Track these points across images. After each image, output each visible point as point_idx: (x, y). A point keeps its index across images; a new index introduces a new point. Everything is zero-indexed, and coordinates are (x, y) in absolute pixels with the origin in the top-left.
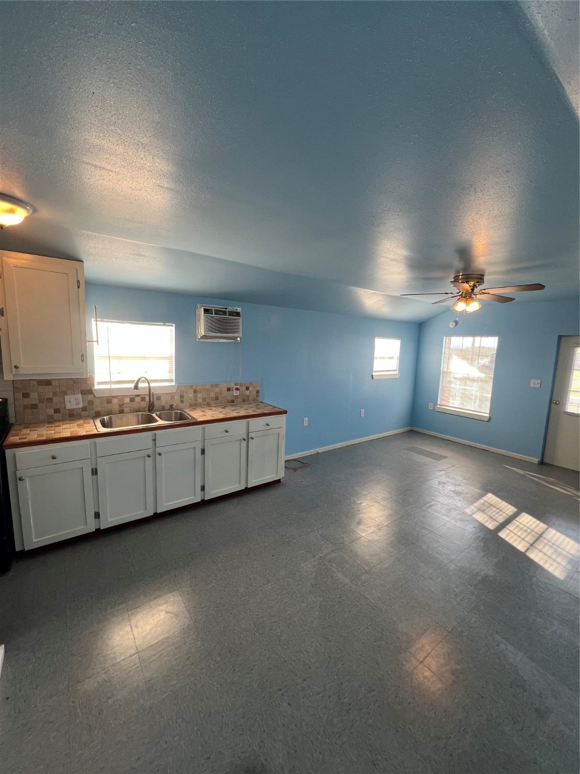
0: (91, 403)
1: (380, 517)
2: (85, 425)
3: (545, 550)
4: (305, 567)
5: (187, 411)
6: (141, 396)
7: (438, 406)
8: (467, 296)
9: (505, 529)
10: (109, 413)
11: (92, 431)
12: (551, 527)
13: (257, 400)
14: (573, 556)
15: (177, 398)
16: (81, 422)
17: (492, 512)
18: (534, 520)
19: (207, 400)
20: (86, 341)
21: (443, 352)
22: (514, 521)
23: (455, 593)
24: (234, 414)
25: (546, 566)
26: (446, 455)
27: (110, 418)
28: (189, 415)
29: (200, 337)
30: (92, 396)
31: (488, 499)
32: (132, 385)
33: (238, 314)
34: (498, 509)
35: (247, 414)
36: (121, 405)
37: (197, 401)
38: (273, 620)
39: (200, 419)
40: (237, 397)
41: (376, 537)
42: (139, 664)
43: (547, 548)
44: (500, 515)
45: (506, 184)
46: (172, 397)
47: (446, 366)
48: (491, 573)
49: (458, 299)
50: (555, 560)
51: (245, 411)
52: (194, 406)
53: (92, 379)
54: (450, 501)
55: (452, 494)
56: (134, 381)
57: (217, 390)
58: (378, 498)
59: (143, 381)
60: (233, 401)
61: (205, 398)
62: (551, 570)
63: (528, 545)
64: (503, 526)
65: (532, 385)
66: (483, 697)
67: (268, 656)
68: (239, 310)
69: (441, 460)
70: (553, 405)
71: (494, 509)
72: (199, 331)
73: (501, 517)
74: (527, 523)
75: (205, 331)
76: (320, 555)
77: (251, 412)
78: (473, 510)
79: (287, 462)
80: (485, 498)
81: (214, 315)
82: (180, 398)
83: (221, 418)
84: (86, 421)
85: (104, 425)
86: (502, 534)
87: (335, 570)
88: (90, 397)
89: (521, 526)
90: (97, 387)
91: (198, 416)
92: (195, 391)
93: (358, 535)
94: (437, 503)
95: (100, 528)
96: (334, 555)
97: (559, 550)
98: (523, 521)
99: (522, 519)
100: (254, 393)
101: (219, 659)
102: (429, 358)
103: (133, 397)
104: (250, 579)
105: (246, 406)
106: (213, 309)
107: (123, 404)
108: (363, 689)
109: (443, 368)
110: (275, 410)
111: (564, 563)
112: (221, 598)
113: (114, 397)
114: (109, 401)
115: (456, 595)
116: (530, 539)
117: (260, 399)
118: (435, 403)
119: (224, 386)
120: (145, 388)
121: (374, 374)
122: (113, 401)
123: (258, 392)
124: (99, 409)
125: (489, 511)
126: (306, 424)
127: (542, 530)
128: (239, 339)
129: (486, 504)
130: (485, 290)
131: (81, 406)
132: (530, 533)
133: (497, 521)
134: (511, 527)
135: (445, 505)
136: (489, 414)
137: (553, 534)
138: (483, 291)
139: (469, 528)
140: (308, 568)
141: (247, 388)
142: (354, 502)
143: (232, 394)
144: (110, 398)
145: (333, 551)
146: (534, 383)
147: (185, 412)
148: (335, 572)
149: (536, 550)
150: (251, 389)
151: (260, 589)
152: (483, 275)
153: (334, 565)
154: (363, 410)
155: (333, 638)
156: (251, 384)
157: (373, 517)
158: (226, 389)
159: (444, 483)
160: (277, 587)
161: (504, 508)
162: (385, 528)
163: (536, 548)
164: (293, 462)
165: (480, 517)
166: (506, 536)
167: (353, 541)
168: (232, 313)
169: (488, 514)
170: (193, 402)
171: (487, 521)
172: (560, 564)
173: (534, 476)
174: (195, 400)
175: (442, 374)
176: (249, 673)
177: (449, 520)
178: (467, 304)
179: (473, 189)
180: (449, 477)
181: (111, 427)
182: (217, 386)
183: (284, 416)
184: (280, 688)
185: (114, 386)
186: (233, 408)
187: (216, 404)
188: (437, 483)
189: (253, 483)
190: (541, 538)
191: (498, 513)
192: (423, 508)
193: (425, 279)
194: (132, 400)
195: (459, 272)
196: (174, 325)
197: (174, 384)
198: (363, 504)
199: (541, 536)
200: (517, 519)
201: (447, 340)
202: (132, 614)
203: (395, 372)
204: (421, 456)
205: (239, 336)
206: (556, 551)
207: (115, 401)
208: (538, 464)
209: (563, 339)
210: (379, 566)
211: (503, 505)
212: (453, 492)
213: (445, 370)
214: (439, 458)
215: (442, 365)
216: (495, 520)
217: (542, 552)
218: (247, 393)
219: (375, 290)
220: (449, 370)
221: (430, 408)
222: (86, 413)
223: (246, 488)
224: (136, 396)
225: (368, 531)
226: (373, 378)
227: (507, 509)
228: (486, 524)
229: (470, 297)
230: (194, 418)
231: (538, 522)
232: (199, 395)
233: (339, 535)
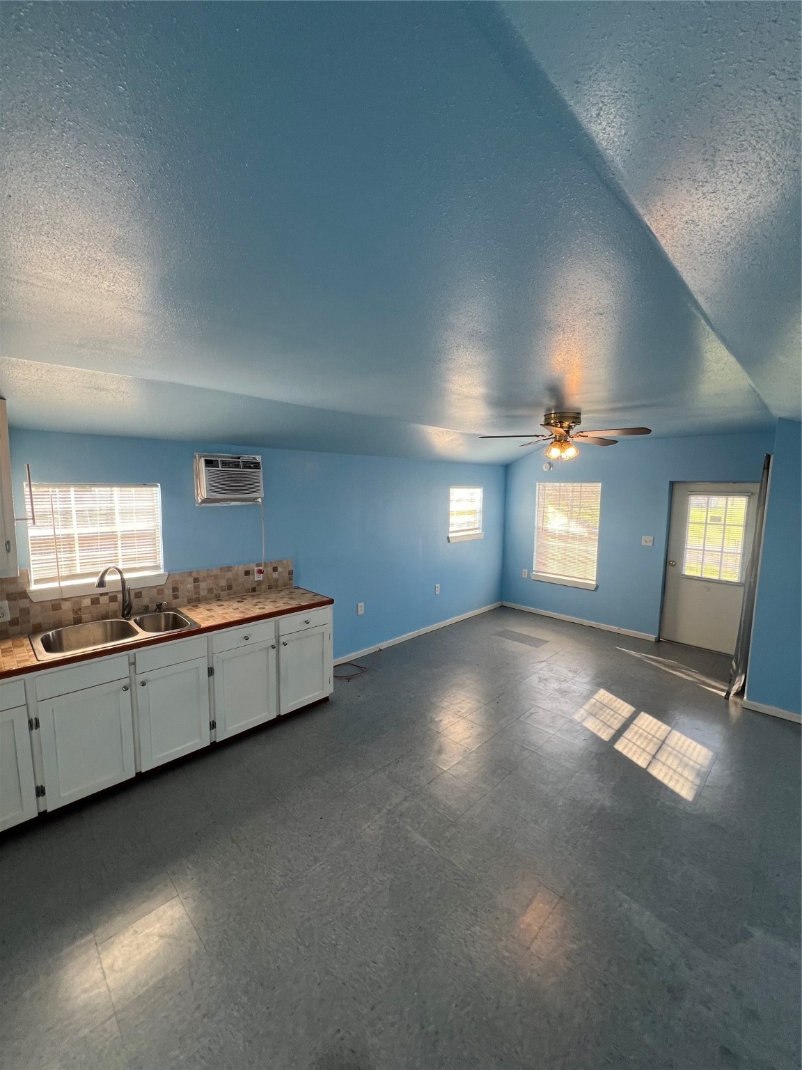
0: (25, 612)
1: (467, 738)
2: (15, 651)
3: (669, 763)
4: (368, 830)
5: (184, 610)
6: (109, 595)
7: (534, 573)
8: (561, 441)
9: (622, 737)
10: (58, 625)
11: (27, 660)
12: (673, 728)
13: (290, 584)
14: (701, 765)
15: (168, 592)
16: (8, 644)
17: (606, 715)
18: (655, 720)
19: (215, 592)
20: (13, 520)
21: (537, 503)
22: (632, 726)
23: (566, 839)
24: (257, 612)
25: (671, 785)
26: (548, 639)
27: (59, 634)
28: (187, 617)
29: (200, 501)
30: (27, 600)
31: (601, 698)
32: (95, 580)
33: (257, 465)
34: (612, 710)
35: (275, 610)
36: (77, 611)
37: (199, 594)
38: (324, 921)
39: (204, 625)
40: (259, 583)
41: (462, 770)
42: (118, 1034)
43: (671, 758)
44: (616, 719)
45: (599, 326)
46: (160, 590)
47: (541, 520)
48: (607, 803)
49: (552, 443)
50: (681, 775)
51: (272, 604)
52: (195, 602)
53: (26, 575)
54: (554, 705)
55: (557, 695)
56: (98, 573)
57: (229, 575)
58: (463, 711)
59: (112, 573)
60: (254, 590)
61: (212, 589)
62: (677, 789)
63: (649, 758)
64: (619, 734)
65: (643, 543)
66: (605, 985)
67: (318, 981)
68: (259, 458)
69: (541, 645)
70: (670, 568)
71: (608, 711)
72: (199, 492)
73: (616, 722)
74: (647, 726)
75: (207, 492)
76: (388, 807)
77: (281, 606)
78: (582, 715)
79: (337, 668)
80: (597, 697)
81: (220, 468)
82: (173, 591)
83: (236, 619)
84: (18, 642)
85: (49, 647)
86: (619, 746)
87: (409, 828)
88: (23, 603)
89: (641, 731)
90: (34, 587)
91: (202, 618)
92: (196, 580)
93: (439, 771)
94: (539, 710)
95: (46, 811)
96: (406, 805)
97: (685, 759)
98: (642, 725)
99: (642, 721)
100: (286, 574)
101: (246, 999)
102: (519, 509)
103: (96, 596)
104: (289, 861)
105: (273, 596)
106: (219, 459)
107: (80, 609)
108: (454, 1005)
109: (538, 523)
110: (317, 600)
111: (691, 778)
112: (245, 899)
113: (65, 600)
114: (56, 605)
115: (566, 842)
116: (651, 749)
117: (294, 583)
118: (531, 570)
119: (241, 569)
120: (114, 582)
121: (450, 535)
122: (62, 606)
123: (291, 573)
124: (39, 620)
125: (601, 716)
126: (361, 612)
127: (665, 734)
128: (259, 500)
129: (598, 704)
130: (582, 432)
131: (8, 618)
132: (651, 740)
133: (612, 728)
134: (628, 734)
135: (548, 711)
136: (596, 581)
137: (678, 739)
138: (581, 434)
139: (579, 743)
140: (372, 830)
141: (275, 569)
142: (432, 721)
143: (252, 579)
144: (57, 602)
145: (405, 799)
146: (646, 540)
147: (181, 613)
148: (409, 832)
149: (659, 763)
150: (280, 569)
151: (305, 874)
152: (579, 414)
153: (409, 820)
154: (438, 585)
155: (410, 935)
156: (280, 562)
157: (457, 741)
158: (244, 572)
159: (546, 680)
160: (329, 867)
161: (619, 709)
162: (474, 755)
163: (659, 760)
164: (346, 667)
165: (592, 725)
166: (624, 748)
167: (432, 780)
168: (247, 465)
169: (601, 719)
170: (194, 597)
171: (600, 730)
172: (686, 779)
173: (651, 659)
174: (196, 593)
175: (536, 530)
176: (293, 1013)
177: (553, 733)
178: (563, 450)
179: (561, 329)
180: (551, 670)
181: (61, 650)
182: (229, 569)
183: (329, 608)
184: (338, 1028)
185: (64, 584)
186: (255, 601)
187: (228, 595)
188: (537, 680)
189: (288, 707)
190: (664, 745)
191: (612, 716)
192: (521, 719)
193: (508, 416)
194: (95, 601)
195: (551, 410)
196: (159, 485)
197: (162, 571)
198: (443, 723)
199: (663, 742)
200: (635, 722)
201: (541, 487)
202: (105, 949)
203: (478, 532)
204: (515, 643)
205: (259, 496)
206: (681, 761)
207: (66, 606)
208: (656, 642)
209: (677, 487)
210: (467, 813)
211: (619, 703)
212: (557, 691)
213: (541, 525)
214: (537, 643)
215: (536, 520)
216: (610, 727)
217: (666, 765)
218: (275, 575)
219: (448, 428)
220: (545, 526)
221: (523, 576)
222: (16, 629)
223: (279, 716)
224: (102, 594)
225: (451, 762)
226: (449, 541)
227: (623, 710)
228: (599, 734)
229: (566, 441)
230: (195, 623)
231: (660, 723)
232: (203, 585)
233: (412, 773)
